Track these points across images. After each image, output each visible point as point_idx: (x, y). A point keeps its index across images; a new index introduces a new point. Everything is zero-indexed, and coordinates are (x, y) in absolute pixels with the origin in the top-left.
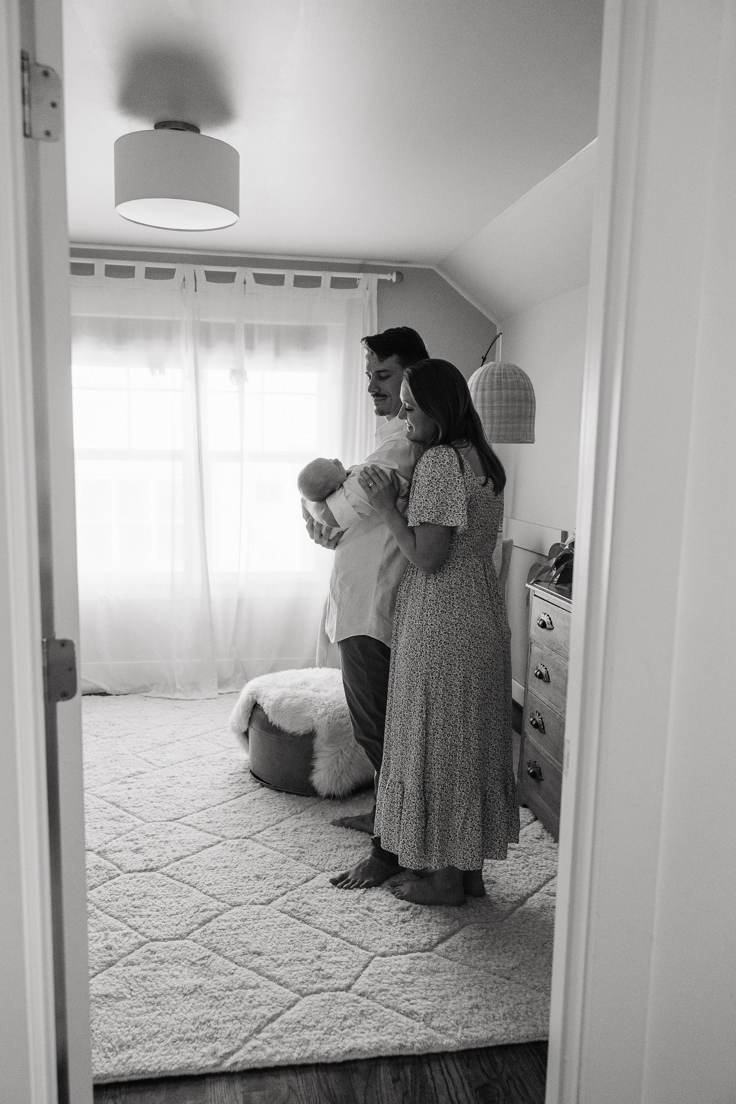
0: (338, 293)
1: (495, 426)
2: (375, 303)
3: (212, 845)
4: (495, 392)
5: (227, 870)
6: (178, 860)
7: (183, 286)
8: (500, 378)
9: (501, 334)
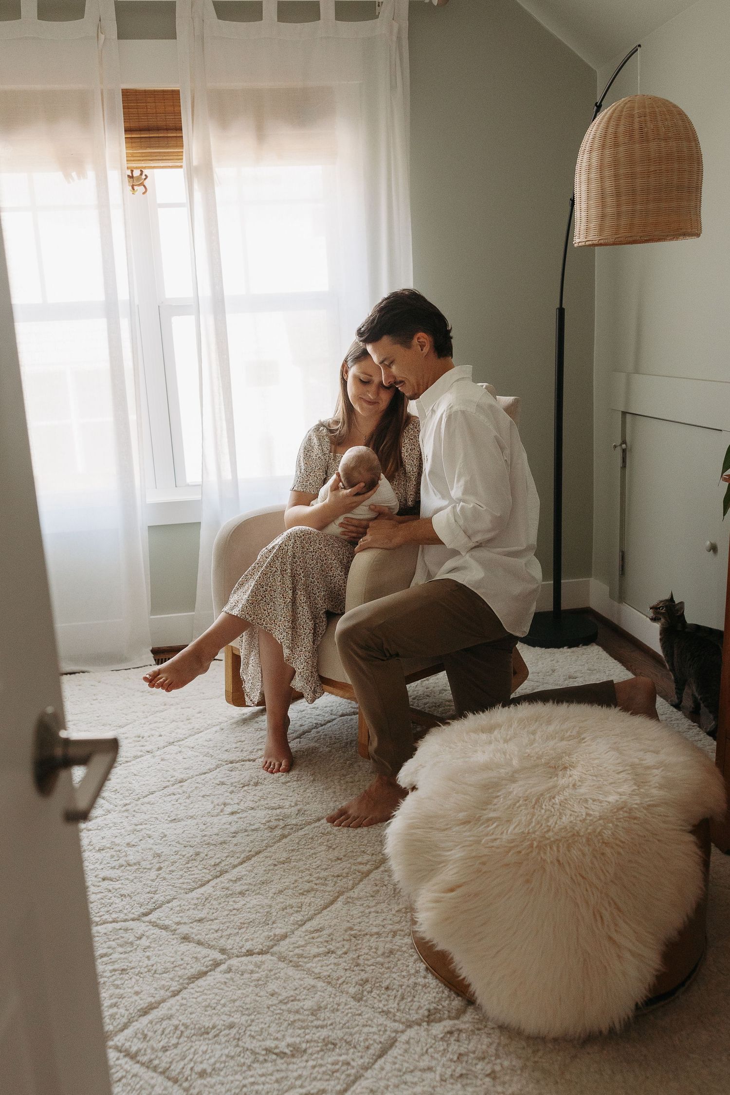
0: (347, 28)
1: (638, 207)
2: (405, 43)
3: (205, 973)
4: (637, 146)
5: (234, 1031)
6: (145, 1012)
7: (100, 28)
8: (645, 121)
9: (639, 46)
